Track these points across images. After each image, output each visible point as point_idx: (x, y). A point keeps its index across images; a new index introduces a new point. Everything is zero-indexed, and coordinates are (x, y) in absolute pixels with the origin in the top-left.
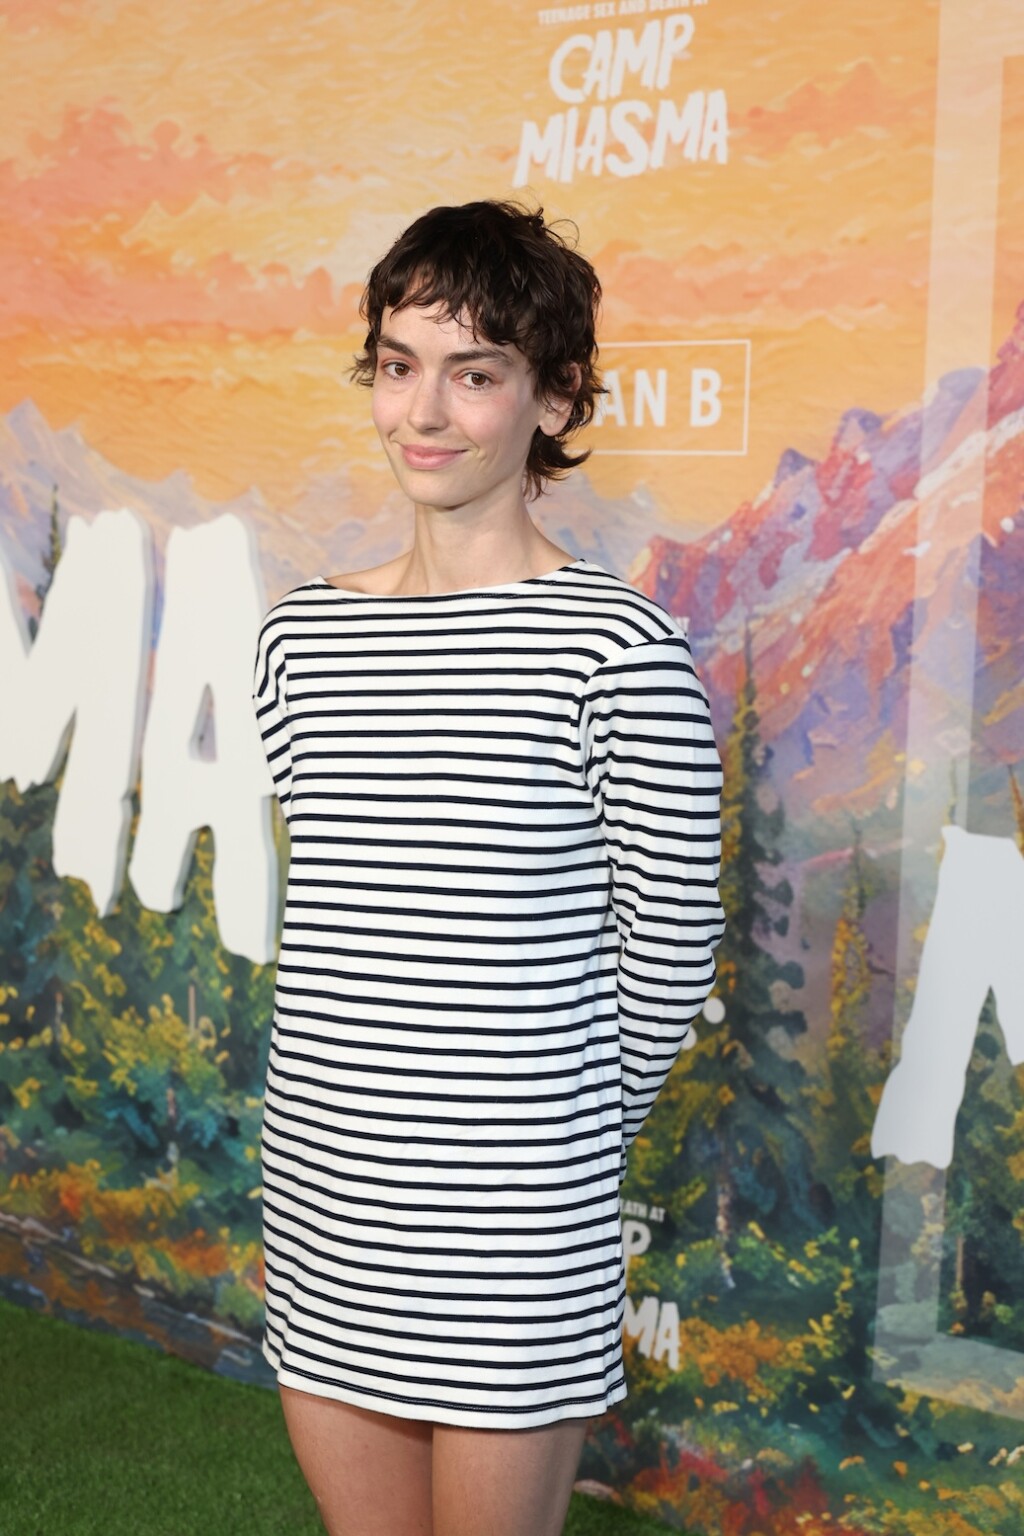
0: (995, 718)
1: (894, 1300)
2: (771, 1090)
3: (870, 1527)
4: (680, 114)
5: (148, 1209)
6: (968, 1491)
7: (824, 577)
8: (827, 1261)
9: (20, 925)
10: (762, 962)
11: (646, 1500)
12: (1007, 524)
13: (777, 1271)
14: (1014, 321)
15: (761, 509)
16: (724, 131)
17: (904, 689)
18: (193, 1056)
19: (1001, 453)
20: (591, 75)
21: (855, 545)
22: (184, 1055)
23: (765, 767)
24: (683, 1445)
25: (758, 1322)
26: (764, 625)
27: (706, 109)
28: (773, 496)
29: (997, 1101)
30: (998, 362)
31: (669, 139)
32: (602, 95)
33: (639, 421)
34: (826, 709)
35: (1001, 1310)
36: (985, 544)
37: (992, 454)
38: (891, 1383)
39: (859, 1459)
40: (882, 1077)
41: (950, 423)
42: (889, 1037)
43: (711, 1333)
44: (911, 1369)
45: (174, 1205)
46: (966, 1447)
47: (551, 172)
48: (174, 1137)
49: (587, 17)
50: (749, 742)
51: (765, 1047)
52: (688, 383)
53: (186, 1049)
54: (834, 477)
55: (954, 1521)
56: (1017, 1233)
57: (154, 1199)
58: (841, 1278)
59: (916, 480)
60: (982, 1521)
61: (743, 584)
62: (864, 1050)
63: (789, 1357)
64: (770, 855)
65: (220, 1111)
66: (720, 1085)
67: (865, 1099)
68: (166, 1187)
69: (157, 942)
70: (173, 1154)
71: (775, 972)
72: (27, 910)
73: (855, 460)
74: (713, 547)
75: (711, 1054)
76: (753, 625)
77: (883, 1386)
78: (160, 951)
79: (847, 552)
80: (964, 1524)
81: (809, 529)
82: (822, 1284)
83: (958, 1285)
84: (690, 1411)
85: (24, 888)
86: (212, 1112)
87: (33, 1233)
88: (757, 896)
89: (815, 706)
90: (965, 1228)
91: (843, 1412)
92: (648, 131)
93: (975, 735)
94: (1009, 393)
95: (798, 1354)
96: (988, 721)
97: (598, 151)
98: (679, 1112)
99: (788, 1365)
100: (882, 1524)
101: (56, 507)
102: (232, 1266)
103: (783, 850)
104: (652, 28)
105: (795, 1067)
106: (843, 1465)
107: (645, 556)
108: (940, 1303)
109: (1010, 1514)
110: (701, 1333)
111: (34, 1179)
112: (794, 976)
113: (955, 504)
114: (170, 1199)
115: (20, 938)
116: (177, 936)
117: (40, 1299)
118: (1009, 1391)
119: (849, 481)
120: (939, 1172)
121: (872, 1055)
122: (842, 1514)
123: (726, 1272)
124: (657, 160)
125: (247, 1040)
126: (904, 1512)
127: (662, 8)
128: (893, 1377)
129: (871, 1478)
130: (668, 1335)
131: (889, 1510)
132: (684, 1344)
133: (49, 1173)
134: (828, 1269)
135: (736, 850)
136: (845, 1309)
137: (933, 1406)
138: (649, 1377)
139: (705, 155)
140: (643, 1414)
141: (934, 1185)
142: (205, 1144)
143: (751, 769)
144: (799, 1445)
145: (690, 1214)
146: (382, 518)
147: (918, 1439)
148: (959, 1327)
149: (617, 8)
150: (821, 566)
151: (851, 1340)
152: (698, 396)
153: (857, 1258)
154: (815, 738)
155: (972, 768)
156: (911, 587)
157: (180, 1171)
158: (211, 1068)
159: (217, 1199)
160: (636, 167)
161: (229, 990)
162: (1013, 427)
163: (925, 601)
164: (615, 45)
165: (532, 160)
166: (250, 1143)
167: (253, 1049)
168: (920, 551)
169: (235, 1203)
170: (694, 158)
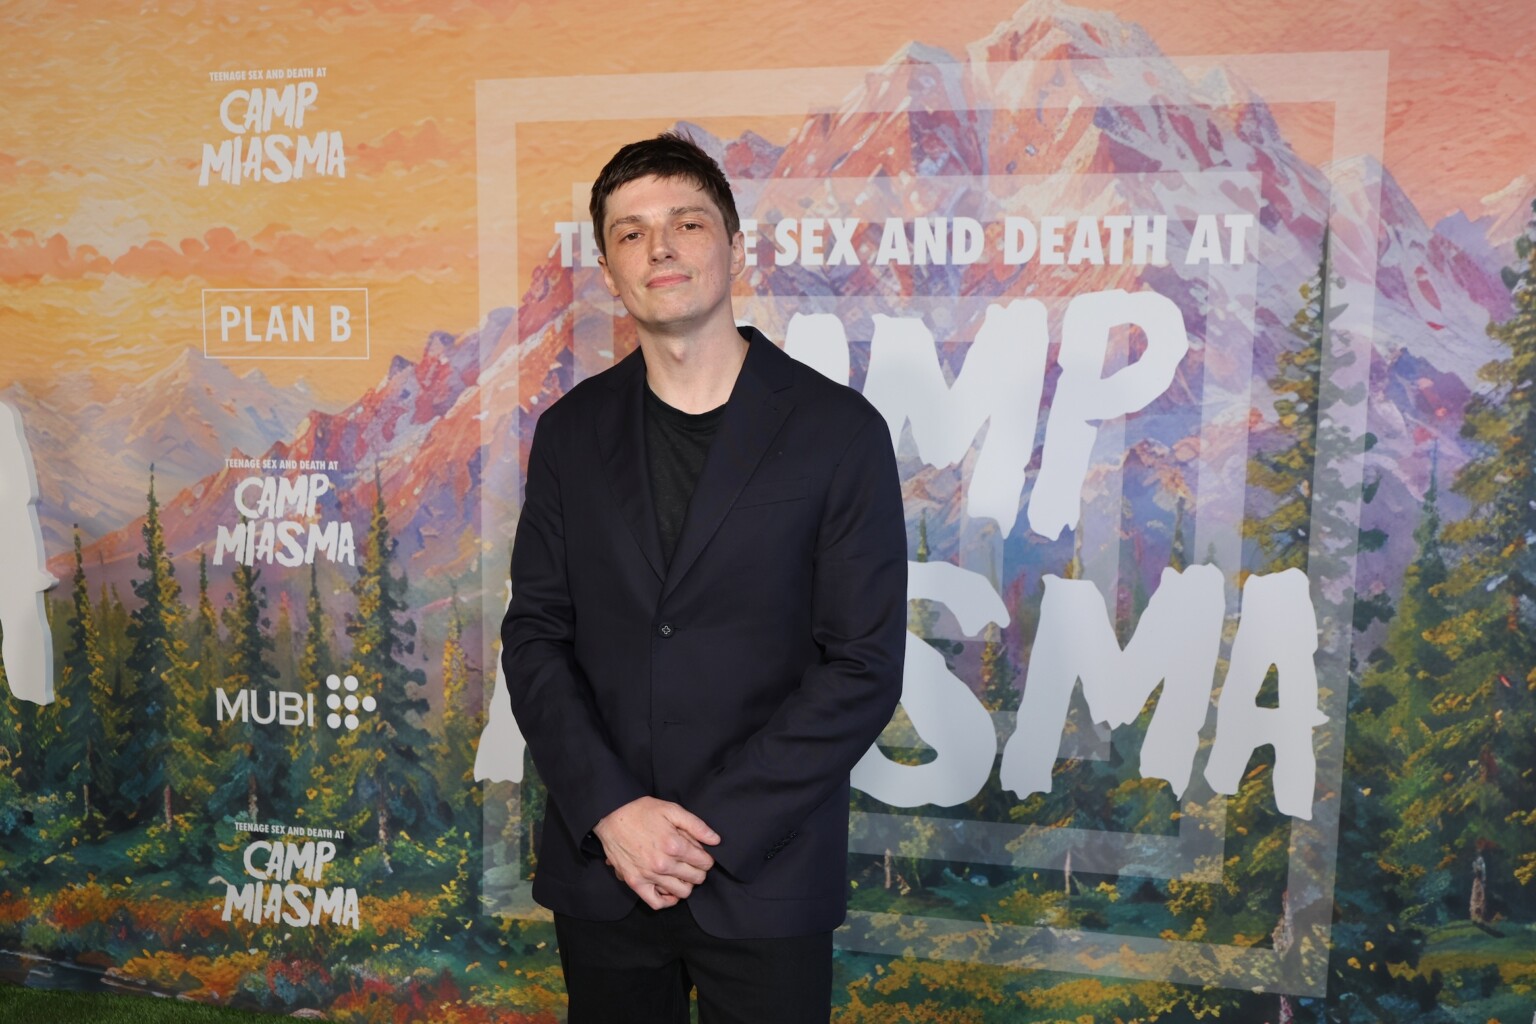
1: (495, 865)
2: (409, 748)
3: (486, 1003)
4: (312, 145)
6: (544, 970)
7: (424, 434)
8: (450, 848)
10: (398, 670)
11: (343, 1013)
12: (534, 400)
13: (420, 859)
14: (531, 280)
15: (380, 393)
16: (342, 158)
17: (477, 500)
19: (528, 358)
20: (249, 117)
21: (442, 414)
23: (393, 551)
24: (365, 975)
25: (409, 892)
26: (388, 465)
27: (329, 142)
28: (388, 384)
30: (523, 304)
31: (305, 160)
32: (258, 129)
33: (296, 338)
34: (430, 514)
36: (521, 411)
37: (522, 358)
38: (494, 915)
39: (477, 964)
40: (478, 733)
41: (496, 340)
42: (481, 708)
43: (379, 903)
44: (505, 905)
46: (541, 945)
47: (225, 177)
49: (244, 79)
50: (382, 537)
51: (404, 723)
52: (328, 315)
54: (426, 372)
55: (536, 991)
58: (460, 857)
59: (478, 374)
60: (553, 986)
61: (372, 439)
62: (466, 718)
63: (430, 909)
64: (400, 605)
65: (18, 808)
66: (376, 750)
67: (469, 747)
71: (407, 676)
73: (439, 362)
74: (352, 416)
75: (369, 731)
76: (380, 464)
77: (489, 918)
79: (437, 418)
80: (543, 991)
81: (413, 404)
82: (448, 862)
83: (531, 850)
84: (369, 953)
86: (12, 810)
88: (393, 631)
89: (423, 512)
90: (533, 816)
91: (466, 937)
92: (291, 155)
94: (531, 323)
95: (436, 907)
97: (257, 165)
98: (350, 769)
99: (430, 914)
100: (494, 1000)
102: (34, 912)
103: (408, 602)
104: (290, 89)
105: (424, 731)
106: (467, 970)
107: (306, 423)
108: (521, 863)
110: (373, 904)
112: (420, 678)
113: (502, 388)
119: (436, 376)
120: (516, 785)
121: (471, 719)
122: (468, 998)
123: (387, 864)
124: (298, 173)
125: (36, 758)
126: (507, 990)
127: (295, 77)
128: (495, 912)
129: (485, 974)
130: (351, 910)
131: (497, 991)
132: (362, 913)
134: (451, 852)
135: (378, 604)
136: (463, 875)
137: (520, 924)
138: (340, 937)
139: (330, 171)
140: (338, 960)
141: (513, 794)
142: (7, 832)
143: (384, 553)
144: (441, 960)
145: (361, 831)
146: (117, 401)
147: (512, 945)
149: (264, 74)
150: (422, 427)
151: (468, 893)
152: (335, 323)
153: (469, 844)
154: (424, 532)
156: (479, 439)
158: (8, 780)
159: (19, 868)
160: (284, 177)
161: (19, 726)
162: (534, 342)
163: (488, 447)
164: (264, 99)
165: (211, 169)
166: (43, 827)
167: (41, 763)
168: (482, 417)
169: (33, 869)
170: (323, 173)
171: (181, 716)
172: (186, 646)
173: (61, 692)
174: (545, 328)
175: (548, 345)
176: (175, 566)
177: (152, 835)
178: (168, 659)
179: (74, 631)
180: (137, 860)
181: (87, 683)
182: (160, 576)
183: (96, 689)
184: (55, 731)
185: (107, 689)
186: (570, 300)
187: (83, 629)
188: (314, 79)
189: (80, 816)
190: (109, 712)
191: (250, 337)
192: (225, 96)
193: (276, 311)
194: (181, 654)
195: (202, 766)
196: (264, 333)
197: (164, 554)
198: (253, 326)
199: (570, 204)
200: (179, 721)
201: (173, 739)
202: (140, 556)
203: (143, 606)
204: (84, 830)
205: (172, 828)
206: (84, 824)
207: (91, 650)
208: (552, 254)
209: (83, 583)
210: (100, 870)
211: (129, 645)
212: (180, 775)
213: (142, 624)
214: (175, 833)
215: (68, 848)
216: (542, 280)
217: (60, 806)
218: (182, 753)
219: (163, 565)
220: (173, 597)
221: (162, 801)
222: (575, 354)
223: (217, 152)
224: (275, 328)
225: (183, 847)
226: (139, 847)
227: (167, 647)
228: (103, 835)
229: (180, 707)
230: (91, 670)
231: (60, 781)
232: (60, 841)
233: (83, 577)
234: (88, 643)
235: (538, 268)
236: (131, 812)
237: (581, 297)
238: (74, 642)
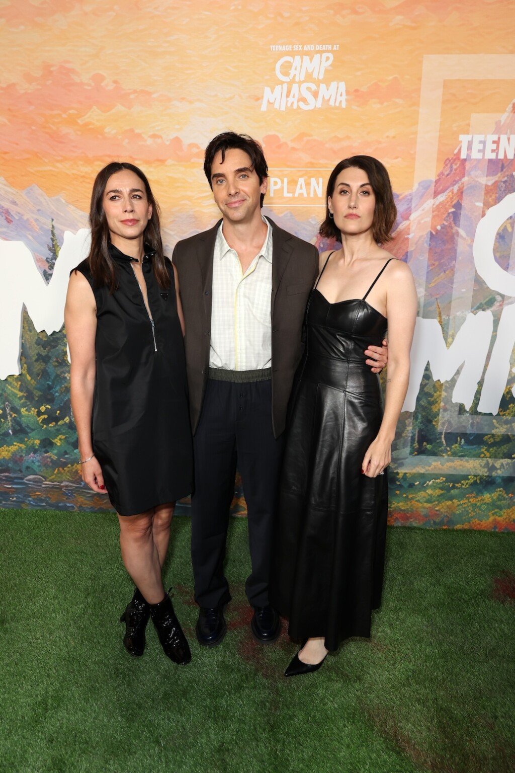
0: (433, 285)
1: (397, 449)
4: (328, 90)
6: (417, 494)
9: (50, 383)
12: (439, 228)
14: (443, 166)
16: (344, 97)
19: (438, 206)
20: (292, 72)
27: (338, 87)
29: (429, 391)
30: (438, 178)
31: (323, 97)
32: (297, 79)
33: (312, 195)
35: (428, 446)
36: (431, 233)
37: (434, 206)
38: (395, 471)
41: (422, 197)
44: (401, 466)
46: (417, 483)
47: (276, 106)
49: (290, 50)
55: (412, 503)
56: (434, 425)
59: (410, 214)
60: (421, 501)
72: (52, 378)
77: (393, 472)
80: (416, 503)
83: (416, 442)
85: (50, 369)
87: (67, 486)
90: (418, 427)
92: (316, 95)
93: (426, 290)
94: (441, 187)
96: (430, 286)
97: (295, 100)
101: (53, 227)
104: (317, 56)
107: (314, 240)
108: (411, 448)
109: (429, 497)
111: (65, 469)
113: (422, 221)
115: (50, 388)
117: (73, 507)
118: (430, 466)
120: (412, 413)
124: (319, 105)
126: (398, 503)
127: (320, 49)
128: (396, 469)
131: (394, 504)
133: (72, 465)
137: (407, 475)
139: (337, 104)
141: (410, 416)
147: (403, 484)
148: (416, 453)
149: (303, 47)
155: (425, 300)
156: (407, 247)
160: (311, 107)
162: (441, 198)
163: (412, 251)
164: (302, 62)
165: (269, 101)
168: (410, 236)
170: (333, 105)
174: (448, 191)
175: (449, 199)
186: (463, 176)
188: (332, 51)
191: (286, 194)
192: (279, 60)
193: (301, 181)
196: (294, 193)
198: (288, 189)
199: (469, 125)
208: (456, 152)
216: (449, 165)
222: (463, 204)
223: (272, 92)
224: (301, 189)
235: (448, 159)
237: (469, 175)
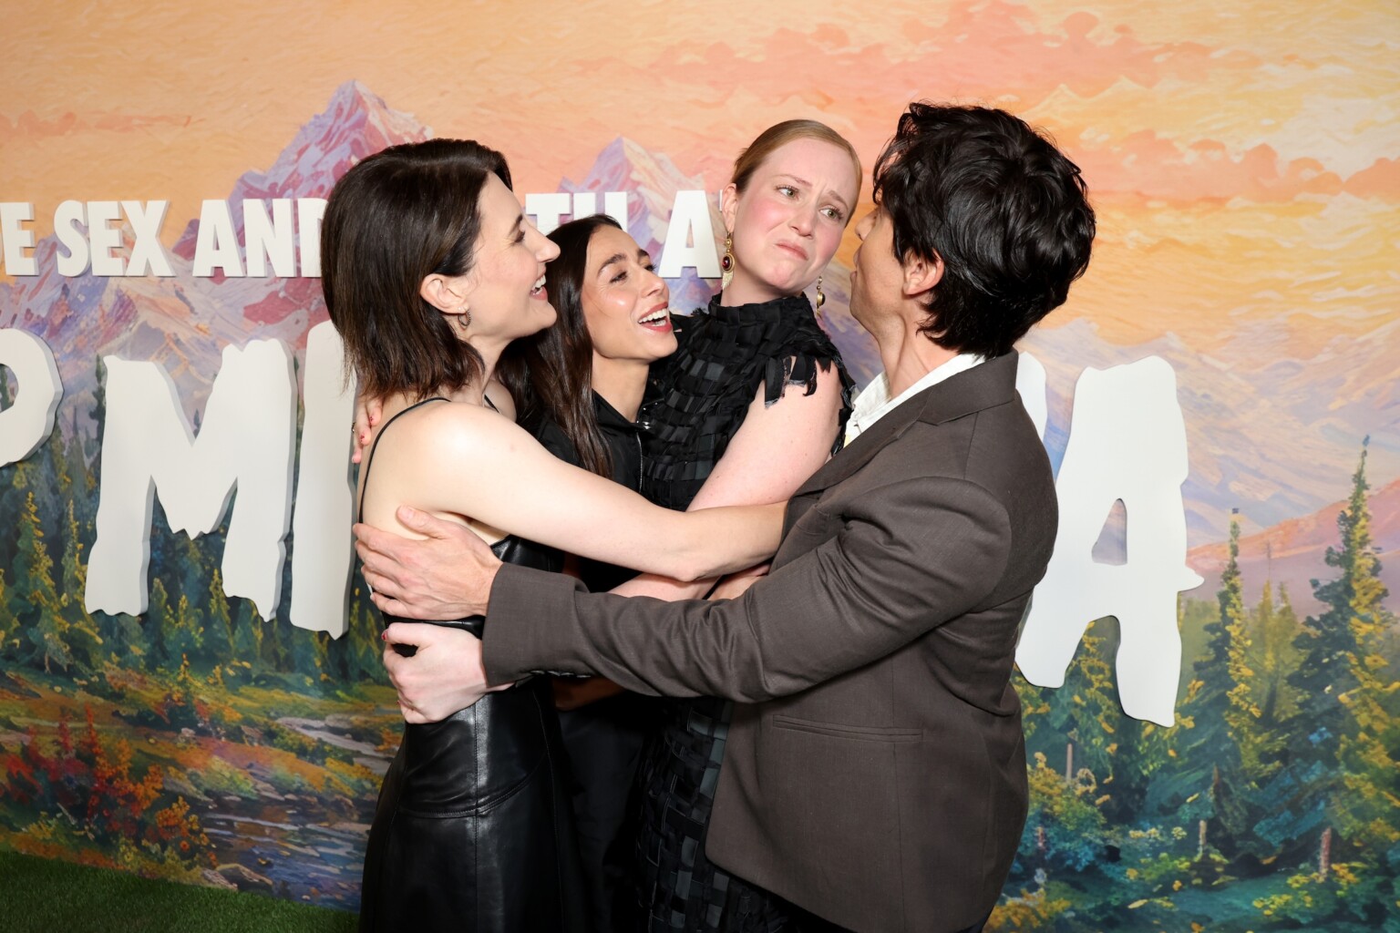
5: (1009, 920)
18: (1068, 799)
22: (1056, 798)
45: (1039, 917)
48: (1043, 864)
53: (1060, 795)
57: (1015, 913)
65: (1098, 841)
68: (1031, 904)
69: (1030, 710)
70: (1040, 877)
78: (1030, 717)
86: (1090, 843)
114: (1034, 912)
116: (1053, 706)
125: (1133, 785)
142: (1079, 868)
146: (1321, 358)
157: (1047, 890)
158: (1089, 809)
159: (1090, 911)
161: (1114, 746)
166: (1132, 865)
167: (1142, 792)
169: (1111, 913)
171: (1363, 746)
172: (1384, 663)
173: (1181, 710)
176: (1383, 564)
177: (1296, 885)
178: (1353, 678)
179: (1213, 638)
180: (1267, 912)
181: (1223, 702)
182: (1356, 576)
183: (1237, 708)
184: (1166, 756)
185: (1252, 710)
187: (1227, 636)
189: (1190, 856)
190: (1252, 737)
194: (1376, 673)
195: (1387, 808)
197: (1368, 549)
200: (1359, 752)
201: (1346, 774)
202: (1330, 551)
203: (1324, 612)
204: (1194, 873)
205: (1328, 879)
206: (1194, 866)
207: (1236, 662)
209: (1236, 580)
210: (1210, 920)
211: (1294, 660)
212: (1350, 817)
213: (1319, 633)
214: (1331, 883)
215: (1166, 891)
217: (1162, 843)
218: (1357, 790)
219: (1363, 563)
220: (1373, 602)
221: (1317, 845)
225: (1341, 903)
226: (1273, 897)
227: (1354, 662)
228: (1221, 880)
229: (1362, 736)
230: (1234, 685)
231: (1167, 812)
232: (1155, 883)
233: (1237, 573)
234: (1231, 654)
236: (1267, 856)
238: (1212, 651)
